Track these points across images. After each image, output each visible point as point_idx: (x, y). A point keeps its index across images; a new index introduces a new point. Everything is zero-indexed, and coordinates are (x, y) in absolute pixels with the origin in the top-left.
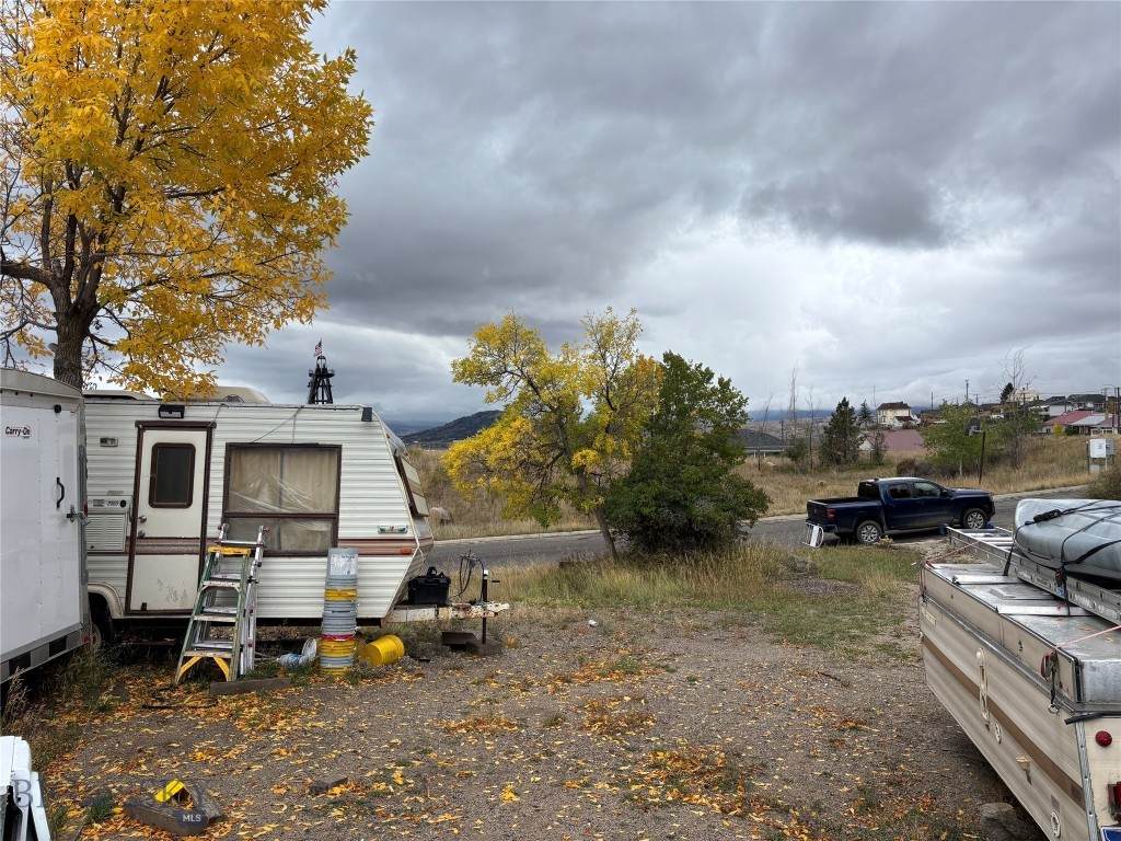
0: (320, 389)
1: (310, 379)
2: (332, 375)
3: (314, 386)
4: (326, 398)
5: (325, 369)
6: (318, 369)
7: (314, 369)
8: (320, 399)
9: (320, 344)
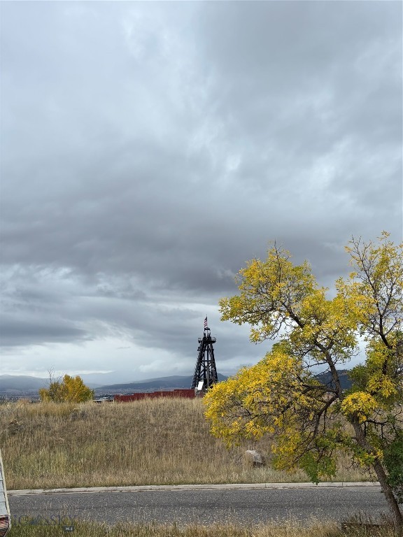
0: (206, 352)
1: (199, 345)
2: (214, 342)
3: (202, 350)
4: (210, 359)
5: (209, 337)
6: (205, 338)
7: (202, 337)
8: (206, 359)
9: (206, 319)
